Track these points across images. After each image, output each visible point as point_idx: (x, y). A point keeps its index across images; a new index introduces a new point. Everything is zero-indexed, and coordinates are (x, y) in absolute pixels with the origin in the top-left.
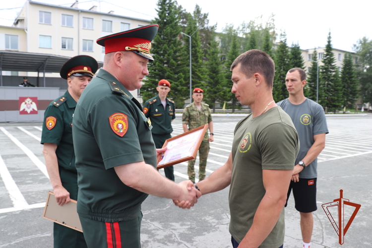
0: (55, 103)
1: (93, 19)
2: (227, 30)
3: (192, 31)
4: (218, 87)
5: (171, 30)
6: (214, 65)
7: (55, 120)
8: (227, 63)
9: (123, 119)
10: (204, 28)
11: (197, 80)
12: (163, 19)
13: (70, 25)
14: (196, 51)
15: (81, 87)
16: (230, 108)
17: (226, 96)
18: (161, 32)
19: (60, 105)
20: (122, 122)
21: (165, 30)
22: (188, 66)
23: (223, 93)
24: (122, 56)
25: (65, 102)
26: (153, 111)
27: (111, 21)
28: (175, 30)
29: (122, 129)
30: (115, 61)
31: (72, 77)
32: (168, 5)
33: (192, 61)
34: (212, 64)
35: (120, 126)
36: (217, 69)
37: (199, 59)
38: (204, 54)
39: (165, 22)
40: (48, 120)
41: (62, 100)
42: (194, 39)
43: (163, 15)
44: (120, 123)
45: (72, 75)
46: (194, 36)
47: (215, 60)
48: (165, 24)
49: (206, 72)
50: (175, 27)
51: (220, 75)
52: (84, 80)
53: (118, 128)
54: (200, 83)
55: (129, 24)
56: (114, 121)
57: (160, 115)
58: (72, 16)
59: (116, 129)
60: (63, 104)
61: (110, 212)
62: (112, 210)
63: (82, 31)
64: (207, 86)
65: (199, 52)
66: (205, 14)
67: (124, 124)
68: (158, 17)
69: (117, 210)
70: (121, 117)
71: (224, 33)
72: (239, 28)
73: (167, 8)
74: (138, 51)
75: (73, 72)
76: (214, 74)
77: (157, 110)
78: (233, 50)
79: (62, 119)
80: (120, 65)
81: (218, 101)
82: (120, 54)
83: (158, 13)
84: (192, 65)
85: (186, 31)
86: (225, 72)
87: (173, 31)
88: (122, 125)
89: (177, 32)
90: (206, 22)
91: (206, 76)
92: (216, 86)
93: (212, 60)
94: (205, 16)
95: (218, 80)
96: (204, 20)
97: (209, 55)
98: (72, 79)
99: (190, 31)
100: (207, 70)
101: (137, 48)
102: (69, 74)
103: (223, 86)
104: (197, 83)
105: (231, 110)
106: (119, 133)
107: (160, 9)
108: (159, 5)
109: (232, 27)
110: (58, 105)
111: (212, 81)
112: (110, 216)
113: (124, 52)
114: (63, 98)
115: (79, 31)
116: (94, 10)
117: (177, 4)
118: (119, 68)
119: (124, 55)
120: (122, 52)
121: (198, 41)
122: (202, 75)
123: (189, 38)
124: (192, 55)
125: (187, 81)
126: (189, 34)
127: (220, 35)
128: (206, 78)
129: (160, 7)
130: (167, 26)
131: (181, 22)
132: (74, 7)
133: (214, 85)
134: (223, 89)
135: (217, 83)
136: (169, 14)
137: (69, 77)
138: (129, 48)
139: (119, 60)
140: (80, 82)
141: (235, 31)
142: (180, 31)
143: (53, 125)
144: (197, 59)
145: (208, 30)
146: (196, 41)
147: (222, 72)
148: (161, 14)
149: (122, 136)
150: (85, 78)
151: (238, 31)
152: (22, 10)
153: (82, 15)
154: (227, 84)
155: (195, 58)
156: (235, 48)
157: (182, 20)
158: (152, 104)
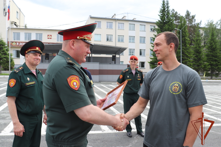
0: (16, 70)
1: (124, 23)
2: (208, 25)
3: (182, 27)
4: (200, 62)
5: (168, 27)
6: (197, 48)
7: (15, 81)
8: (207, 46)
9: (76, 79)
10: (192, 25)
11: (186, 58)
12: (163, 21)
13: (111, 27)
14: (185, 39)
15: (35, 60)
16: (209, 76)
17: (206, 68)
18: (162, 29)
19: (19, 72)
20: (76, 81)
21: (164, 27)
22: (180, 49)
23: (204, 66)
24: (75, 42)
25: (23, 70)
26: (126, 77)
27: (134, 24)
28: (171, 27)
29: (76, 85)
30: (71, 45)
31: (29, 53)
32: (167, 12)
33: (182, 46)
34: (196, 47)
35: (75, 84)
36: (200, 51)
37: (187, 44)
38: (190, 41)
39: (165, 22)
40: (11, 81)
41: (20, 68)
42: (184, 32)
43: (163, 18)
44: (75, 82)
45: (29, 52)
46: (184, 30)
47: (198, 45)
48: (165, 23)
49: (192, 52)
50: (171, 25)
51: (201, 54)
52: (36, 55)
53: (74, 85)
54: (188, 59)
55: (145, 25)
56: (71, 81)
57: (130, 80)
58: (112, 22)
59: (73, 86)
60: (21, 71)
61: (66, 141)
62: (68, 140)
63: (117, 31)
64: (193, 61)
65: (187, 40)
66: (193, 16)
67: (77, 82)
68: (160, 19)
69: (71, 140)
70: (75, 78)
71: (206, 27)
72: (217, 23)
73: (166, 14)
74: (85, 40)
75: (30, 50)
76: (198, 54)
77: (128, 77)
78: (211, 38)
79: (20, 80)
80: (73, 48)
81: (200, 71)
82: (74, 41)
83: (160, 17)
84: (182, 48)
85: (178, 27)
86: (205, 52)
87: (170, 28)
88: (76, 83)
89: (172, 28)
90: (194, 21)
91: (192, 55)
92: (199, 61)
93: (196, 45)
94: (193, 17)
95: (200, 57)
96: (192, 20)
97: (194, 42)
98: (29, 55)
99: (181, 27)
100: (193, 51)
101: (84, 37)
102: (26, 52)
103: (204, 62)
104: (186, 60)
105: (210, 77)
106: (75, 88)
107: (162, 15)
108: (161, 12)
109: (212, 23)
110: (17, 71)
111: (196, 58)
112: (66, 143)
113: (76, 40)
114: (22, 67)
115: (116, 30)
116: (124, 18)
117: (174, 11)
118: (73, 50)
119: (77, 42)
120: (75, 40)
121: (187, 33)
122: (189, 54)
123: (180, 31)
124: (182, 42)
125: (179, 59)
126: (180, 29)
127: (203, 28)
128: (192, 56)
129: (161, 13)
130: (166, 25)
131: (177, 22)
132: (113, 18)
133: (197, 61)
134: (204, 64)
135: (200, 59)
136: (167, 17)
137: (26, 53)
138: (79, 38)
139: (73, 45)
140: (34, 57)
141: (214, 25)
142: (174, 27)
143: (14, 84)
144: (186, 44)
145: (195, 26)
146: (185, 33)
147: (204, 52)
148: (162, 17)
149: (77, 90)
150: (37, 54)
151: (217, 25)
152: (87, 22)
153: (118, 22)
154: (207, 60)
155: (185, 44)
156: (213, 36)
157: (177, 21)
158: (125, 72)
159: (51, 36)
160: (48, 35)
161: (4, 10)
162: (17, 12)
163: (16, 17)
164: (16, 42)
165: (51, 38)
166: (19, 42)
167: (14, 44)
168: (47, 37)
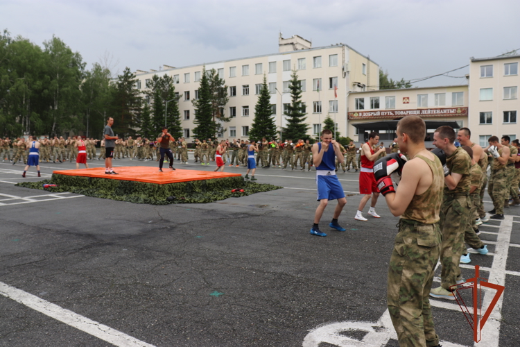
58: (517, 63)
159: (408, 98)
160: (404, 98)
161: (343, 69)
162: (364, 65)
163: (362, 73)
164: (358, 113)
165: (408, 103)
166: (362, 112)
167: (356, 115)
168: (402, 101)
